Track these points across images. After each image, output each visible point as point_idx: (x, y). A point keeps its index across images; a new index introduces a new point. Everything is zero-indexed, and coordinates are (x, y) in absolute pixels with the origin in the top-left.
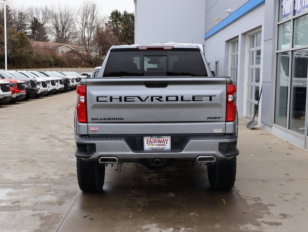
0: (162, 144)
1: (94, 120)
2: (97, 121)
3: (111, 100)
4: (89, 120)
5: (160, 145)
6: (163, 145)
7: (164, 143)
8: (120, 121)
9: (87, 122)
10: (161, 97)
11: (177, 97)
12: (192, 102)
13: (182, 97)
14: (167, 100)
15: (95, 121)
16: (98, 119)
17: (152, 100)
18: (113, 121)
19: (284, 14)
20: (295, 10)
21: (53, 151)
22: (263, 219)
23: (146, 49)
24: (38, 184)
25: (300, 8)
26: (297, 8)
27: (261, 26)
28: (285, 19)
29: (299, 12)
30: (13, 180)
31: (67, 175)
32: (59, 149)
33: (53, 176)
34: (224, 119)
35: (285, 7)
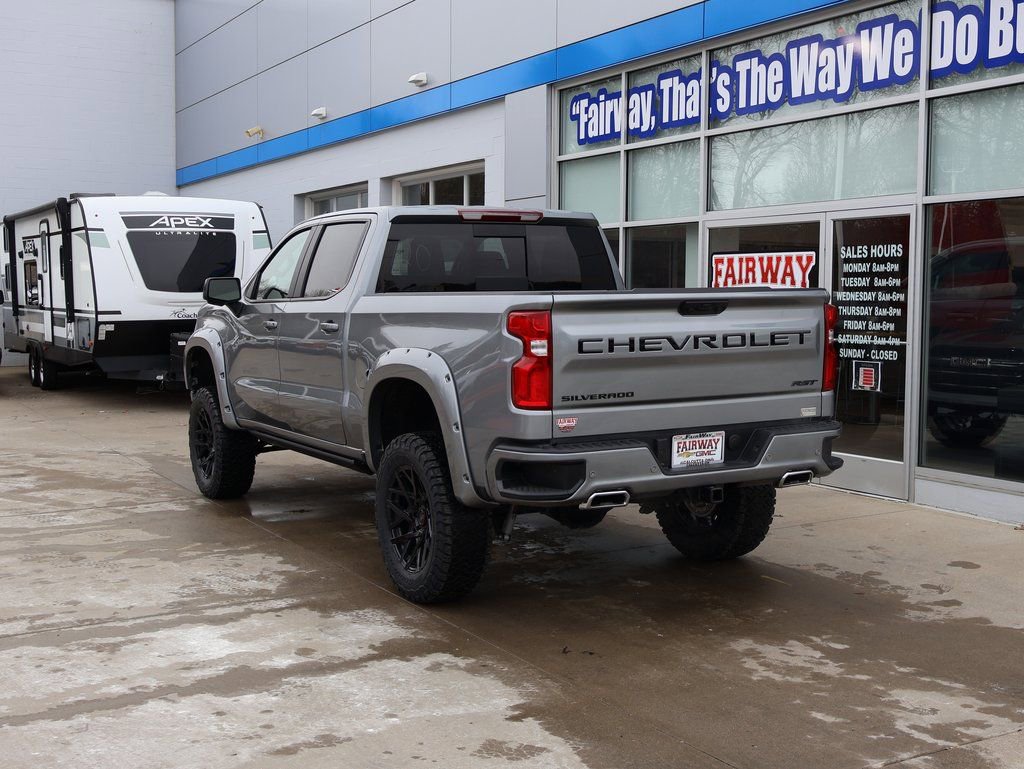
0: (706, 450)
1: (568, 399)
2: (575, 402)
3: (611, 349)
4: (557, 400)
5: (703, 454)
6: (709, 453)
7: (710, 449)
8: (626, 399)
9: (550, 407)
10: (713, 338)
11: (743, 337)
12: (770, 348)
13: (752, 337)
14: (725, 345)
15: (572, 402)
16: (577, 397)
17: (696, 346)
18: (612, 400)
19: (582, 136)
20: (631, 128)
21: (61, 524)
22: (913, 599)
23: (480, 218)
24: (251, 606)
25: (651, 126)
26: (641, 124)
27: (483, 160)
28: (589, 149)
29: (650, 134)
30: (151, 607)
31: (274, 576)
32: (70, 519)
33: (243, 584)
34: (819, 384)
35: (589, 119)
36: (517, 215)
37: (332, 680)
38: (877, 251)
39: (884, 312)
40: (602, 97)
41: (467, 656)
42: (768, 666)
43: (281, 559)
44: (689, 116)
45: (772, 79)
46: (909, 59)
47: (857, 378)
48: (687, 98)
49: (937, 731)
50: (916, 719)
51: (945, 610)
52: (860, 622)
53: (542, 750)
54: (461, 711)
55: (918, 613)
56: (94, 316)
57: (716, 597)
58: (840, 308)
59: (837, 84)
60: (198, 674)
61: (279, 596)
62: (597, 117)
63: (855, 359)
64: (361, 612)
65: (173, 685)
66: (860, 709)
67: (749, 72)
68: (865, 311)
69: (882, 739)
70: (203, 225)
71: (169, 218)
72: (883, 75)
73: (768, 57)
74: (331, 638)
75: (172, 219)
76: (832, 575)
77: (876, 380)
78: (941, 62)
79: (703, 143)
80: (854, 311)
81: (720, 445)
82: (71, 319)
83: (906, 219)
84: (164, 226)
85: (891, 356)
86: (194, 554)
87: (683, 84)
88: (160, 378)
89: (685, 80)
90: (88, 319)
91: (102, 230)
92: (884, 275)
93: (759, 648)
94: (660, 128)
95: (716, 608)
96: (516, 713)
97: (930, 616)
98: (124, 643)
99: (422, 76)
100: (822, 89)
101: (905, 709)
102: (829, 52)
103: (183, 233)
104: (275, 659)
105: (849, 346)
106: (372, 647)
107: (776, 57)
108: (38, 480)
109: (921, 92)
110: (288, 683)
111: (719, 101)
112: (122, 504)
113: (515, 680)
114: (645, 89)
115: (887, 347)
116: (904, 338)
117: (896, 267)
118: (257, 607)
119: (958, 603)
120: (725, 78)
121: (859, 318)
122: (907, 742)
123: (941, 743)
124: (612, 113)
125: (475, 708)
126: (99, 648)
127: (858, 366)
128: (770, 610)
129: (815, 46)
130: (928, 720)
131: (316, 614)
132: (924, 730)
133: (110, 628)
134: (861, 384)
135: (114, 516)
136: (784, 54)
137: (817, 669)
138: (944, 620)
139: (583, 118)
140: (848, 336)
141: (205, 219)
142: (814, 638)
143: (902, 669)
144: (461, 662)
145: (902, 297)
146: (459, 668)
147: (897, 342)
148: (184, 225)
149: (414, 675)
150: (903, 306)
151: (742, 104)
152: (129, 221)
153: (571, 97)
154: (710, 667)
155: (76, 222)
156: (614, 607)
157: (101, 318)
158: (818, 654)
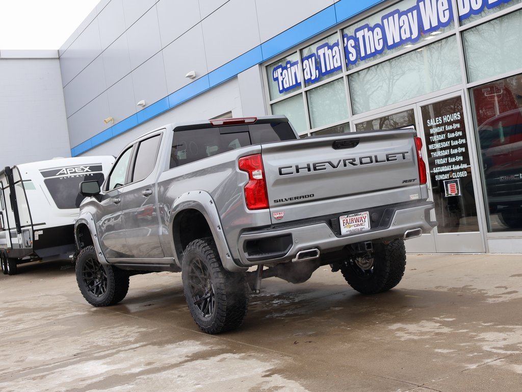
0: (359, 223)
1: (278, 202)
2: (281, 203)
3: (298, 171)
4: (271, 203)
5: (358, 225)
6: (361, 225)
7: (362, 222)
8: (310, 198)
9: (268, 207)
10: (354, 160)
11: (371, 157)
12: (387, 163)
13: (376, 157)
14: (361, 163)
15: (280, 202)
16: (282, 200)
17: (345, 165)
18: (302, 200)
19: (281, 89)
20: (306, 79)
21: (16, 329)
22: (490, 294)
23: (222, 123)
24: (120, 348)
25: (316, 76)
26: (311, 76)
27: (231, 112)
28: (285, 94)
29: (317, 80)
30: (64, 357)
31: (133, 335)
32: (21, 326)
33: (115, 340)
34: (418, 181)
35: (283, 79)
36: (242, 120)
37: (164, 374)
38: (446, 119)
39: (455, 151)
40: (289, 66)
41: (240, 353)
42: (410, 333)
43: (137, 326)
44: (336, 67)
45: (376, 38)
46: (447, 13)
47: (447, 190)
48: (333, 57)
49: (506, 348)
50: (495, 344)
51: (510, 296)
52: (461, 307)
53: (282, 387)
54: (237, 377)
55: (493, 299)
56: (31, 227)
57: (380, 309)
58: (432, 153)
59: (411, 33)
60: (89, 382)
61: (136, 342)
62: (288, 77)
63: (445, 180)
64: (181, 343)
65: (75, 388)
66: (462, 344)
67: (364, 37)
68: (446, 153)
69: (476, 355)
70: (85, 171)
71: (66, 169)
72: (435, 24)
73: (372, 27)
74: (164, 356)
75: (68, 170)
76: (445, 290)
77: (458, 189)
78: (464, 11)
79: (345, 79)
80: (439, 153)
81: (367, 220)
82: (19, 231)
83: (459, 98)
84: (64, 174)
85: (464, 174)
86: (89, 331)
87: (330, 50)
88: (71, 256)
89: (331, 48)
90: (28, 230)
91: (30, 180)
92: (452, 131)
93: (405, 326)
94: (321, 75)
95: (380, 313)
96: (268, 373)
97: (500, 300)
98: (48, 375)
99: (192, 73)
100: (404, 38)
101: (488, 341)
102: (404, 17)
103: (75, 176)
104: (132, 369)
105: (440, 173)
106: (187, 356)
107: (377, 26)
108: (5, 313)
109: (457, 29)
110: (139, 379)
111: (350, 55)
112: (50, 316)
113: (267, 359)
114: (310, 56)
115: (461, 170)
116: (469, 164)
117: (458, 125)
118: (123, 348)
119: (517, 292)
120: (352, 42)
121: (443, 157)
122: (489, 355)
123: (509, 352)
124: (295, 73)
125: (245, 374)
126: (34, 379)
127: (447, 183)
128: (410, 310)
129: (396, 16)
130: (502, 344)
131: (156, 347)
132: (500, 348)
133: (40, 369)
134: (450, 193)
135: (45, 322)
136: (380, 23)
137: (437, 331)
138: (508, 300)
139: (280, 79)
140: (438, 168)
141: (86, 167)
142: (436, 318)
143: (486, 324)
144: (237, 356)
145: (464, 141)
146: (236, 359)
147: (465, 166)
148: (75, 172)
149: (211, 366)
150: (465, 145)
151: (363, 54)
152: (44, 174)
153: (272, 69)
154: (377, 338)
155: (16, 178)
156: (323, 321)
157: (35, 228)
158: (439, 324)
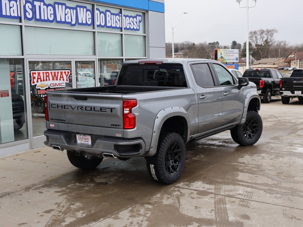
1: (52, 119)
3: (58, 107)
4: (49, 119)
5: (85, 141)
6: (87, 142)
8: (63, 122)
10: (82, 107)
11: (91, 108)
12: (100, 112)
13: (94, 108)
14: (86, 109)
18: (61, 121)
34: (122, 126)
73: (47, 4)
